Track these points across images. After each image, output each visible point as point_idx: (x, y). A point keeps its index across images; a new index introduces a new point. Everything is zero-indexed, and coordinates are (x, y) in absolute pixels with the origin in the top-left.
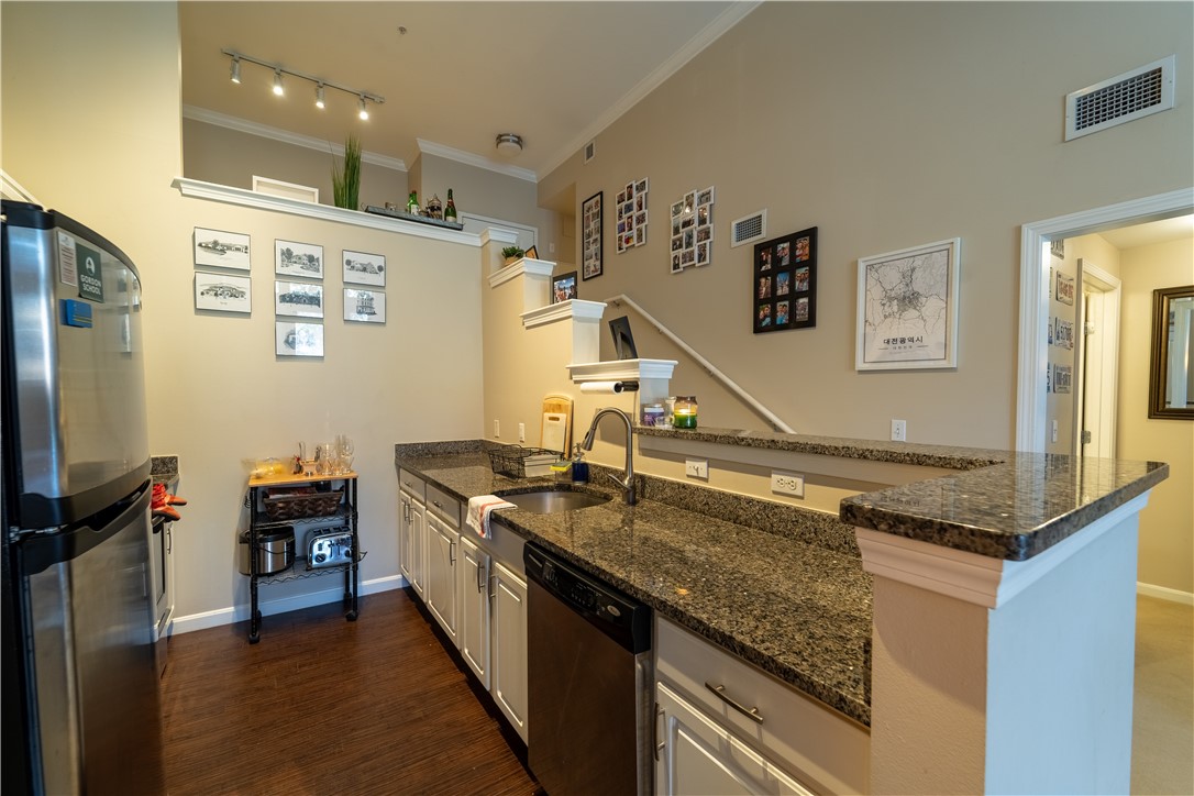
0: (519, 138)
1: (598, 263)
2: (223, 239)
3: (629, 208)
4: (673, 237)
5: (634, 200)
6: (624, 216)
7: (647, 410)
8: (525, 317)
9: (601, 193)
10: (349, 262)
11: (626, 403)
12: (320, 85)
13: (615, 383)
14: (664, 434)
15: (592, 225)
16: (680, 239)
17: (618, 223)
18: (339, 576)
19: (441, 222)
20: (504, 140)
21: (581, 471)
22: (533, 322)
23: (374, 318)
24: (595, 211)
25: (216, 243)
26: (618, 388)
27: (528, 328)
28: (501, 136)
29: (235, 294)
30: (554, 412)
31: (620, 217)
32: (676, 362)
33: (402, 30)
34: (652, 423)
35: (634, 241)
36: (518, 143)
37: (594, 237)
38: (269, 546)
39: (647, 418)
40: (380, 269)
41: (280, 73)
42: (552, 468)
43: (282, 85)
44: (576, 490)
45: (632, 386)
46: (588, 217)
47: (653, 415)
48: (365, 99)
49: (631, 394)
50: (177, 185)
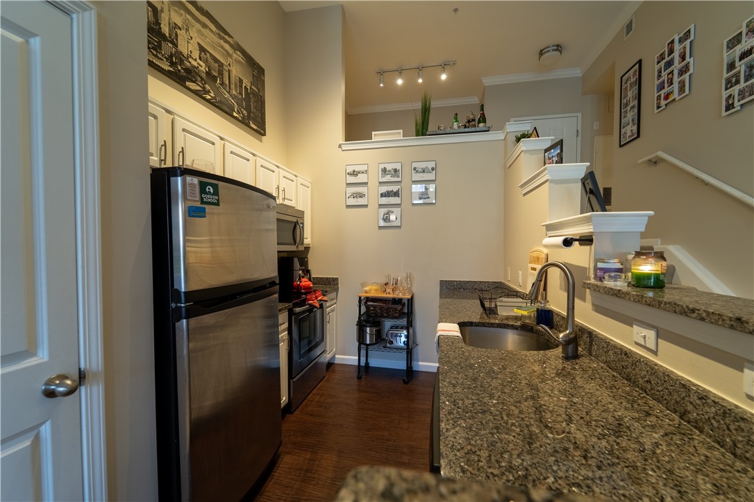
0: (558, 46)
1: (635, 128)
2: (357, 168)
3: (670, 64)
4: (725, 75)
5: (676, 55)
6: (663, 74)
7: (600, 265)
8: (522, 186)
9: (640, 62)
10: (415, 169)
11: (579, 256)
12: (420, 69)
13: (563, 238)
14: (617, 294)
15: (630, 94)
16: (737, 75)
17: (657, 82)
18: (404, 354)
19: (473, 129)
20: (545, 53)
21: (545, 317)
22: (530, 188)
23: (427, 201)
24: (633, 80)
25: (354, 171)
26: (567, 243)
27: (525, 195)
28: (542, 51)
29: (361, 196)
30: (535, 263)
31: (659, 76)
32: (652, 212)
33: (456, 10)
34: (601, 279)
35: (676, 95)
36: (557, 50)
37: (631, 105)
38: (368, 329)
39: (599, 273)
40: (433, 169)
41: (400, 72)
42: (515, 310)
43: (402, 78)
44: (538, 332)
45: (586, 240)
46: (626, 88)
47: (606, 270)
48: (444, 66)
49: (587, 248)
50: (340, 146)
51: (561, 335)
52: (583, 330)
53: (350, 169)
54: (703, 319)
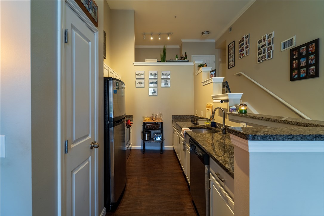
0: (208, 32)
1: (233, 63)
2: (140, 73)
3: (243, 44)
4: (258, 51)
5: (245, 42)
6: (241, 47)
7: (231, 108)
8: (203, 83)
9: (234, 41)
10: (162, 74)
11: (225, 106)
12: (159, 34)
13: (221, 100)
14: (236, 115)
15: (231, 51)
16: (261, 52)
17: (239, 49)
19: (183, 61)
20: (204, 33)
21: (214, 124)
22: (205, 84)
23: (167, 86)
24: (232, 47)
25: (139, 74)
26: (222, 102)
27: (203, 86)
28: (203, 33)
29: (141, 83)
30: (209, 108)
31: (240, 48)
32: (243, 94)
34: (231, 112)
35: (245, 54)
36: (208, 33)
37: (232, 55)
38: (146, 134)
39: (231, 110)
40: (169, 74)
41: (152, 35)
42: (205, 123)
43: (152, 37)
44: (212, 129)
45: (227, 101)
46: (230, 49)
47: (232, 109)
48: (169, 34)
49: (227, 103)
50: (133, 64)
51: (222, 128)
52: (226, 126)
53: (137, 73)
54: (256, 119)
